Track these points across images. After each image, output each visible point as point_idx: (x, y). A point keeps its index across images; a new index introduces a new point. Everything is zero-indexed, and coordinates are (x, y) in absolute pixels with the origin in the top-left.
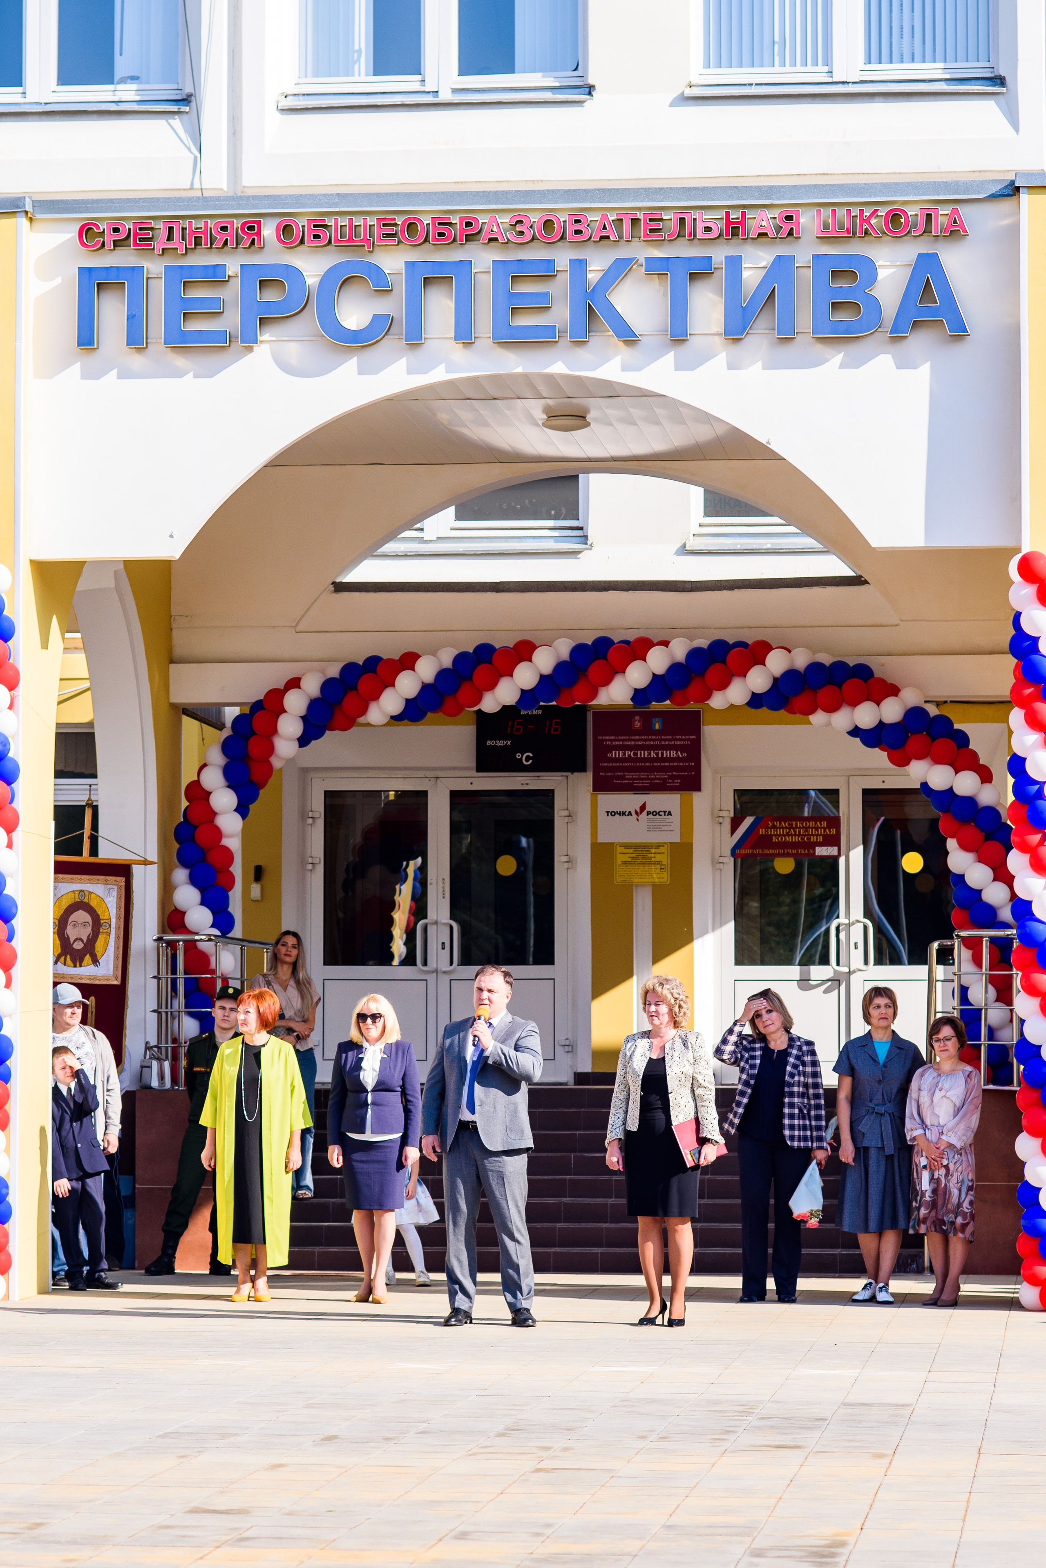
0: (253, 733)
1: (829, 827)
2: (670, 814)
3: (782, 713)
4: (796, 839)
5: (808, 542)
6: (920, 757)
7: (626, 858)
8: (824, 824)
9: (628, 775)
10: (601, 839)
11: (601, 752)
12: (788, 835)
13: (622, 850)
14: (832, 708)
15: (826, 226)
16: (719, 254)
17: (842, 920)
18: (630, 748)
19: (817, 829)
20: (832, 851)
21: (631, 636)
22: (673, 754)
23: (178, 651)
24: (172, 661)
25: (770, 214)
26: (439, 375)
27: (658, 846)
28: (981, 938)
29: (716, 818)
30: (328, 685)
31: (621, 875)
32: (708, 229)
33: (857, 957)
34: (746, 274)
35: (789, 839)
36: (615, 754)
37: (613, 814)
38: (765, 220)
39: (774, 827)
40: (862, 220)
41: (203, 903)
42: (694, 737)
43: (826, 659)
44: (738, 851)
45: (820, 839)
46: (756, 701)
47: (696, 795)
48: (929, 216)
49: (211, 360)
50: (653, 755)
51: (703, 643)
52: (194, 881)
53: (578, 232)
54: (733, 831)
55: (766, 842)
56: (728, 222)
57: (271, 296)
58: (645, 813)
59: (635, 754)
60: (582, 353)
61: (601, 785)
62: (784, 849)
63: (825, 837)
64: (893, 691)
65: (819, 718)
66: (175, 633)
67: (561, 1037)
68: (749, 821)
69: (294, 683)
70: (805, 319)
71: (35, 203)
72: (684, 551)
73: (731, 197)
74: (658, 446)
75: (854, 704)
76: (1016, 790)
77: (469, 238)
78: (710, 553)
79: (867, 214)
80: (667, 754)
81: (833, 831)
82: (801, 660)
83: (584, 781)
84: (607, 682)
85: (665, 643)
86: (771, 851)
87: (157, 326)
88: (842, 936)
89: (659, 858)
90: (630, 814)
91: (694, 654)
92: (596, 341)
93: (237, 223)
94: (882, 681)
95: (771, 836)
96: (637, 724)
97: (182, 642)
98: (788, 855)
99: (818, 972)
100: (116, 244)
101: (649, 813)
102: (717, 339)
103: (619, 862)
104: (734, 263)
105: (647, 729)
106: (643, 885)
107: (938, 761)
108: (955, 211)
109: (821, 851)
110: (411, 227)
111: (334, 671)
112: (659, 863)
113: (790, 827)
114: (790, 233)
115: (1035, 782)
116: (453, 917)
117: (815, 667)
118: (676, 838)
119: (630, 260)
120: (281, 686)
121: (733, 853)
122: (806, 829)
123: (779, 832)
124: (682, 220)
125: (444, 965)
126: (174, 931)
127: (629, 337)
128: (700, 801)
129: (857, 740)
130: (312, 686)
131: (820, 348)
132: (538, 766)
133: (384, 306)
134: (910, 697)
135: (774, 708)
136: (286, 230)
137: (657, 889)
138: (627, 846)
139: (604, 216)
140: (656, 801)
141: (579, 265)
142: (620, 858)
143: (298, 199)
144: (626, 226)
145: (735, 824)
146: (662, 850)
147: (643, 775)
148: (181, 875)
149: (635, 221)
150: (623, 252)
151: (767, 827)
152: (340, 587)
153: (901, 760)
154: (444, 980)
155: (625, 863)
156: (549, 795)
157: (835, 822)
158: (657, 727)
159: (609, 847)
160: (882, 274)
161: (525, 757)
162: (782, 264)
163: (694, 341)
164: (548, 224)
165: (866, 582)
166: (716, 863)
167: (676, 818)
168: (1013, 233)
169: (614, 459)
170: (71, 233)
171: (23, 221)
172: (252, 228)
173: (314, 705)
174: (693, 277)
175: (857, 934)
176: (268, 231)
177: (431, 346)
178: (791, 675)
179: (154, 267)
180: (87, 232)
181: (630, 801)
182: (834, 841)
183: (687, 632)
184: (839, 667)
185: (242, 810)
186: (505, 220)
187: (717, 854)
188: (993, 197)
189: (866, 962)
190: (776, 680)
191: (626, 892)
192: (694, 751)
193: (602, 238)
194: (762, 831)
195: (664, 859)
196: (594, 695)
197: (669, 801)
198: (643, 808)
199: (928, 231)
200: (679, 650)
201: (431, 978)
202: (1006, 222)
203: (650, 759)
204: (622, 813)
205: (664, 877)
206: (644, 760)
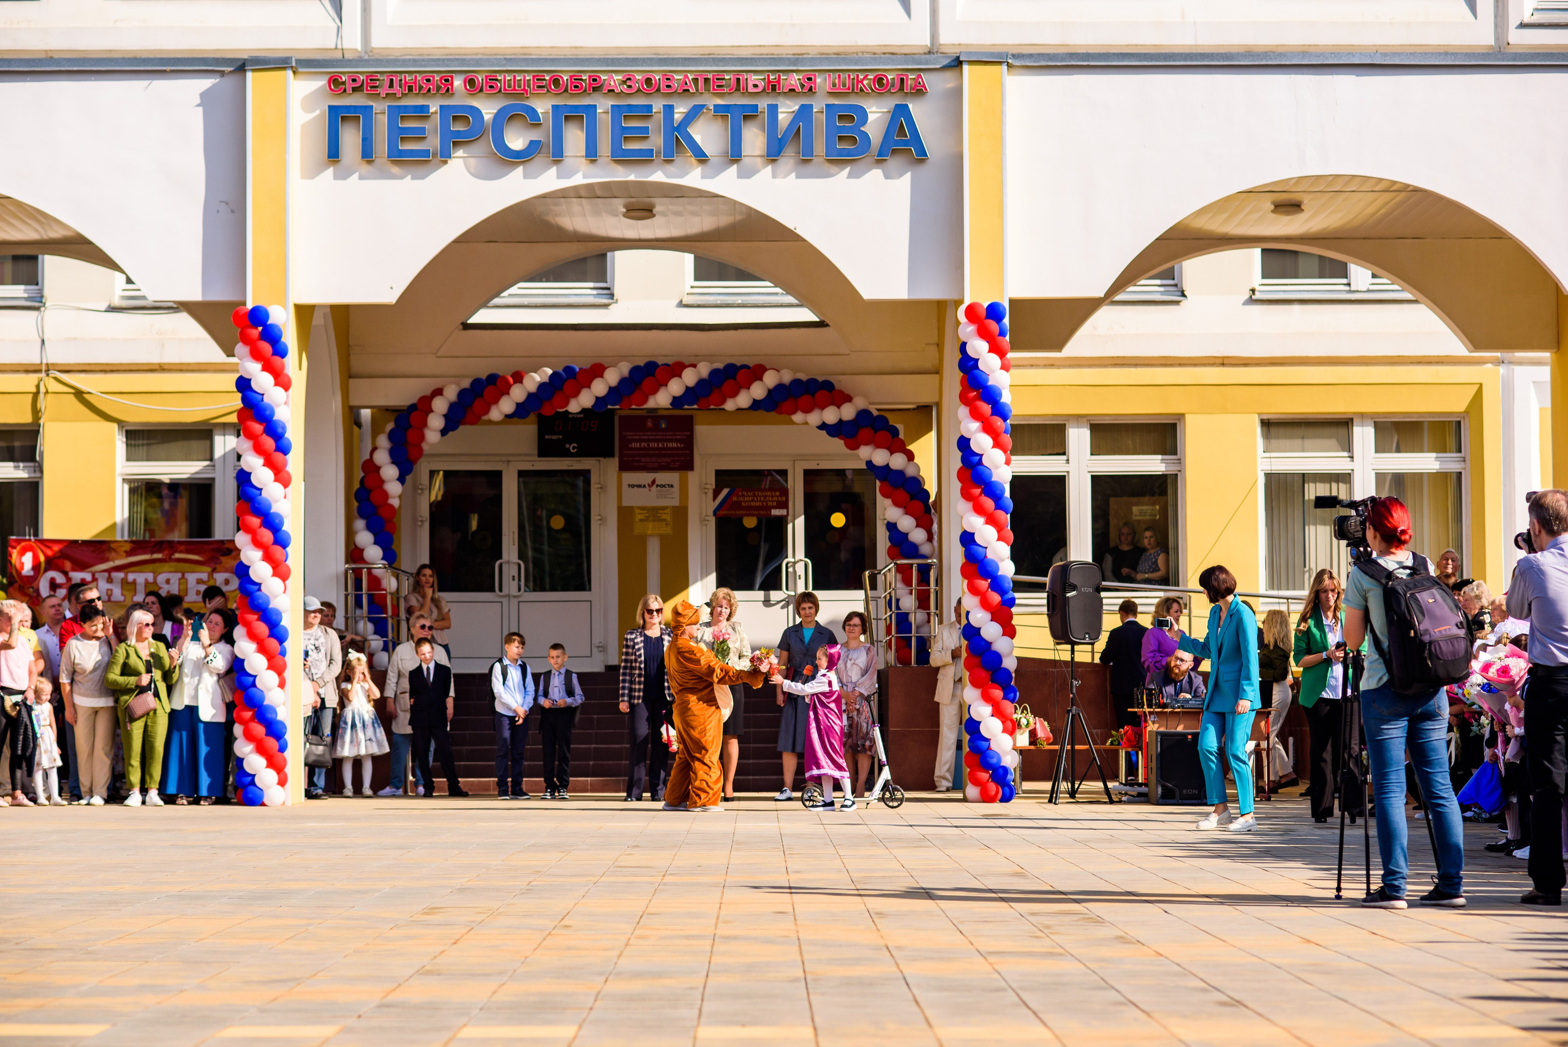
0: (410, 426)
1: (781, 496)
2: (672, 486)
3: (773, 414)
4: (758, 504)
5: (790, 299)
6: (866, 444)
7: (642, 517)
8: (778, 493)
9: (643, 460)
10: (625, 503)
11: (625, 443)
12: (752, 501)
13: (639, 511)
14: (807, 411)
15: (834, 85)
16: (763, 104)
17: (790, 559)
18: (645, 441)
19: (772, 497)
20: (783, 512)
21: (670, 361)
22: (675, 445)
23: (354, 370)
24: (350, 377)
25: (796, 76)
26: (578, 180)
27: (664, 508)
28: (911, 565)
29: (703, 489)
30: (462, 393)
31: (638, 529)
32: (755, 86)
34: (781, 116)
35: (753, 504)
36: (634, 445)
37: (633, 486)
38: (795, 80)
39: (743, 496)
40: (858, 82)
41: (376, 543)
42: (688, 433)
43: (803, 377)
44: (718, 512)
45: (775, 504)
46: (756, 405)
47: (690, 474)
48: (902, 80)
49: (420, 170)
50: (660, 445)
51: (720, 365)
52: (369, 528)
53: (668, 86)
54: (715, 498)
55: (737, 505)
56: (769, 82)
57: (459, 127)
58: (655, 486)
59: (648, 445)
60: (670, 168)
61: (624, 467)
62: (750, 511)
63: (778, 502)
64: (848, 399)
65: (798, 417)
66: (352, 358)
67: (596, 641)
68: (725, 491)
69: (438, 392)
70: (820, 147)
71: (298, 61)
72: (681, 305)
73: (770, 65)
74: (676, 232)
75: (823, 407)
76: (963, 459)
77: (595, 89)
78: (699, 306)
79: (861, 77)
80: (670, 445)
81: (784, 499)
82: (787, 377)
83: (614, 463)
84: (655, 391)
85: (694, 366)
86: (741, 512)
87: (381, 145)
88: (791, 570)
89: (664, 517)
90: (644, 486)
91: (714, 373)
92: (678, 160)
93: (437, 78)
94: (841, 392)
95: (741, 502)
96: (650, 424)
97: (358, 363)
98: (752, 515)
99: (775, 595)
100: (354, 90)
101: (657, 486)
102: (759, 160)
103: (637, 520)
104: (773, 110)
105: (656, 428)
106: (652, 535)
107: (878, 446)
108: (920, 76)
109: (775, 512)
110: (556, 81)
111: (466, 383)
112: (665, 520)
113: (754, 495)
114: (811, 89)
115: (977, 455)
116: (520, 558)
117: (796, 382)
118: (676, 502)
119: (703, 106)
120: (428, 393)
121: (715, 513)
122: (765, 497)
123: (746, 499)
124: (738, 80)
125: (514, 591)
126: (355, 562)
127: (701, 157)
128: (693, 477)
129: (824, 432)
130: (451, 393)
131: (827, 165)
132: (581, 453)
133: (535, 135)
134: (860, 403)
135: (768, 410)
136: (470, 82)
137: (663, 539)
138: (643, 508)
139: (686, 77)
140: (663, 477)
141: (669, 110)
142: (639, 517)
143: (478, 62)
144: (701, 83)
145: (716, 493)
146: (667, 511)
147: (654, 459)
148: (360, 524)
149: (707, 80)
150: (698, 101)
151: (738, 496)
152: (466, 327)
153: (853, 446)
154: (514, 602)
155: (641, 520)
156: (586, 474)
157: (785, 492)
158: (663, 426)
159: (631, 509)
160: (872, 117)
161: (572, 447)
162: (805, 110)
163: (746, 161)
164: (648, 81)
165: (827, 325)
166: (703, 521)
167: (676, 489)
168: (958, 92)
169: (657, 240)
170: (321, 83)
171: (290, 73)
172: (448, 80)
173: (452, 406)
174: (746, 118)
175: (800, 569)
176: (458, 82)
177: (568, 161)
178: (780, 387)
179: (380, 107)
180: (334, 81)
181: (645, 477)
182: (784, 505)
183: (708, 358)
184: (812, 382)
185: (401, 479)
186: (618, 78)
187: (704, 514)
188: (945, 68)
190: (770, 391)
191: (642, 540)
192: (689, 443)
193: (685, 90)
194: (735, 499)
195: (668, 517)
196: (645, 401)
197: (670, 477)
198: (654, 482)
199: (901, 89)
200: (704, 370)
201: (505, 601)
202: (951, 85)
203: (658, 449)
204: (639, 486)
205: (668, 530)
206: (654, 449)
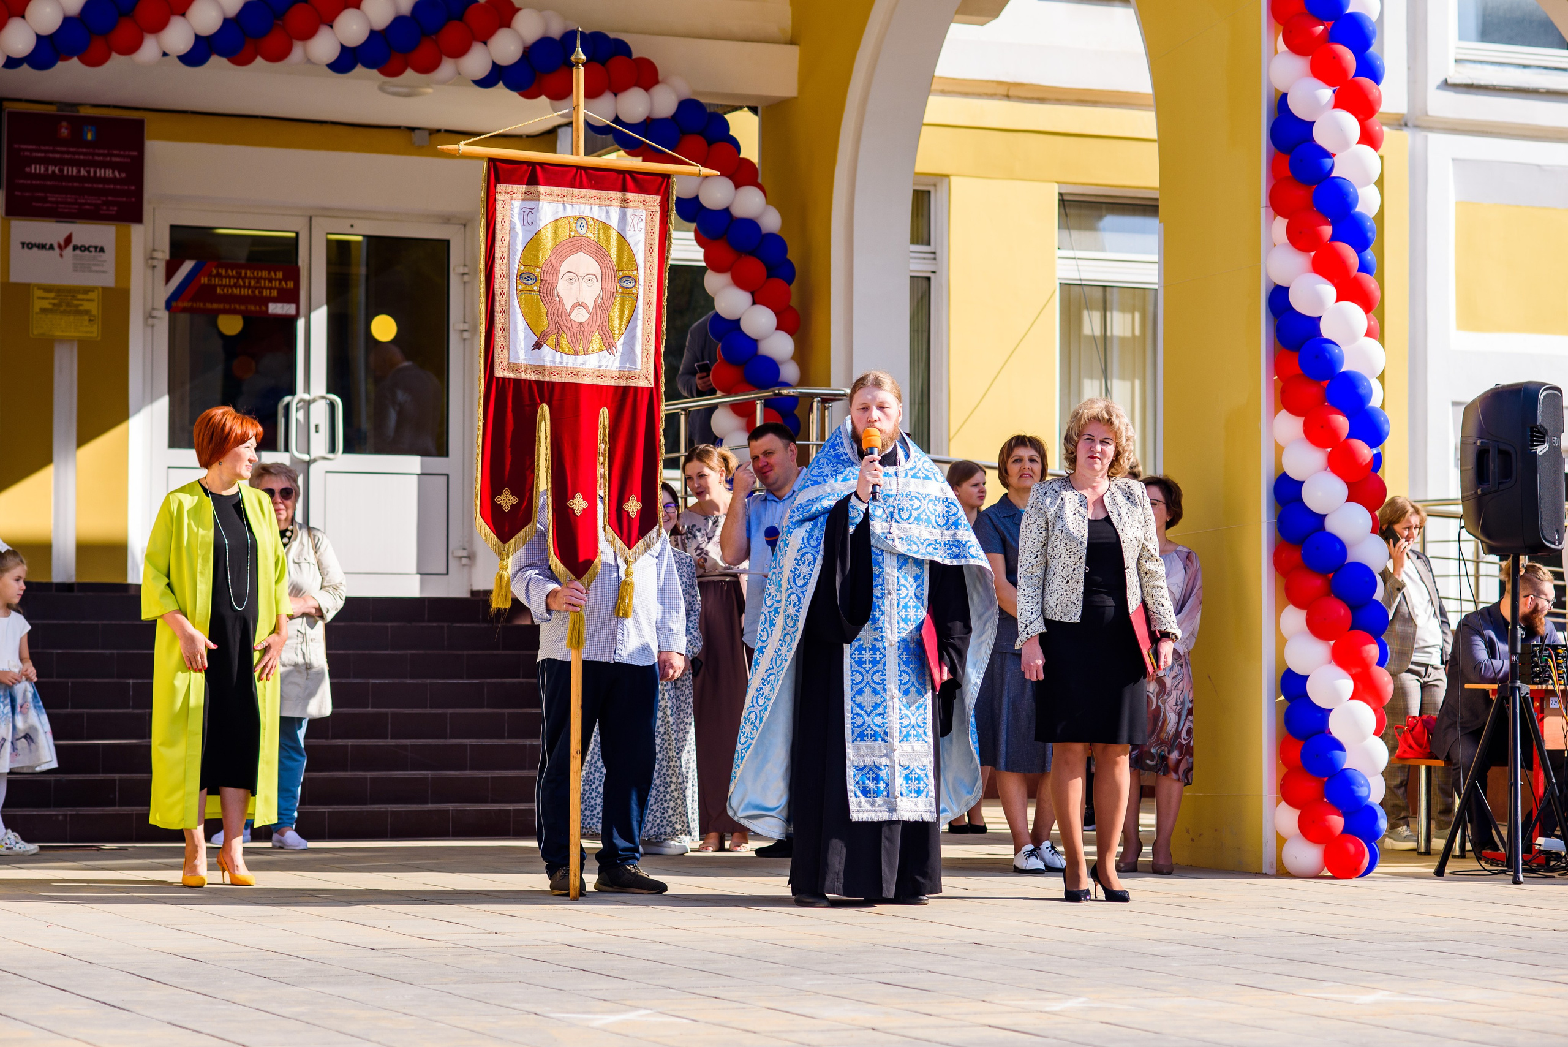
1: (286, 279)
2: (102, 250)
4: (246, 292)
7: (46, 304)
8: (280, 275)
9: (52, 198)
10: (15, 277)
11: (17, 164)
12: (236, 286)
13: (40, 293)
17: (300, 394)
18: (54, 162)
19: (270, 280)
20: (289, 309)
22: (109, 173)
27: (87, 290)
29: (151, 259)
31: (40, 326)
33: (319, 442)
35: (236, 291)
36: (34, 169)
37: (29, 246)
39: (219, 275)
42: (135, 153)
44: (174, 304)
45: (275, 293)
46: (496, 74)
47: (136, 229)
50: (83, 172)
54: (169, 276)
55: (208, 293)
58: (70, 247)
59: (61, 170)
61: (15, 208)
62: (231, 304)
63: (281, 291)
68: (188, 266)
80: (100, 173)
81: (291, 285)
82: (556, 26)
86: (215, 306)
88: (303, 414)
89: (86, 306)
90: (51, 247)
95: (215, 287)
96: (64, 132)
98: (234, 312)
101: (75, 248)
103: (37, 309)
105: (77, 139)
106: (62, 340)
109: (275, 309)
112: (87, 312)
113: (239, 276)
118: (108, 280)
121: (169, 305)
122: (258, 280)
123: (224, 282)
128: (139, 236)
137: (85, 347)
138: (48, 289)
140: (86, 232)
142: (38, 305)
145: (171, 269)
146: (91, 296)
147: (70, 198)
151: (210, 276)
155: (44, 310)
157: (293, 273)
158: (89, 137)
159: (25, 289)
166: (149, 317)
167: (110, 255)
175: (319, 414)
181: (52, 231)
182: (291, 296)
187: (149, 307)
189: (333, 449)
190: (526, 50)
191: (45, 350)
192: (133, 172)
194: (204, 280)
195: (93, 307)
197: (100, 233)
198: (68, 240)
203: (78, 178)
204: (42, 247)
205: (93, 331)
206: (71, 178)
